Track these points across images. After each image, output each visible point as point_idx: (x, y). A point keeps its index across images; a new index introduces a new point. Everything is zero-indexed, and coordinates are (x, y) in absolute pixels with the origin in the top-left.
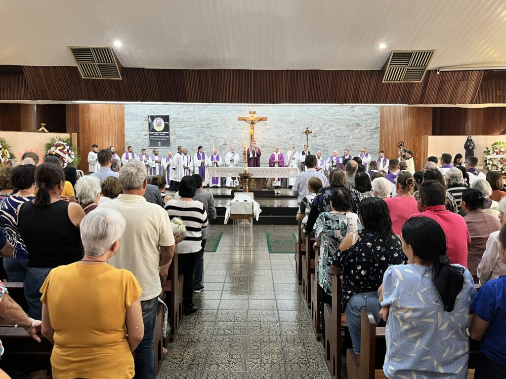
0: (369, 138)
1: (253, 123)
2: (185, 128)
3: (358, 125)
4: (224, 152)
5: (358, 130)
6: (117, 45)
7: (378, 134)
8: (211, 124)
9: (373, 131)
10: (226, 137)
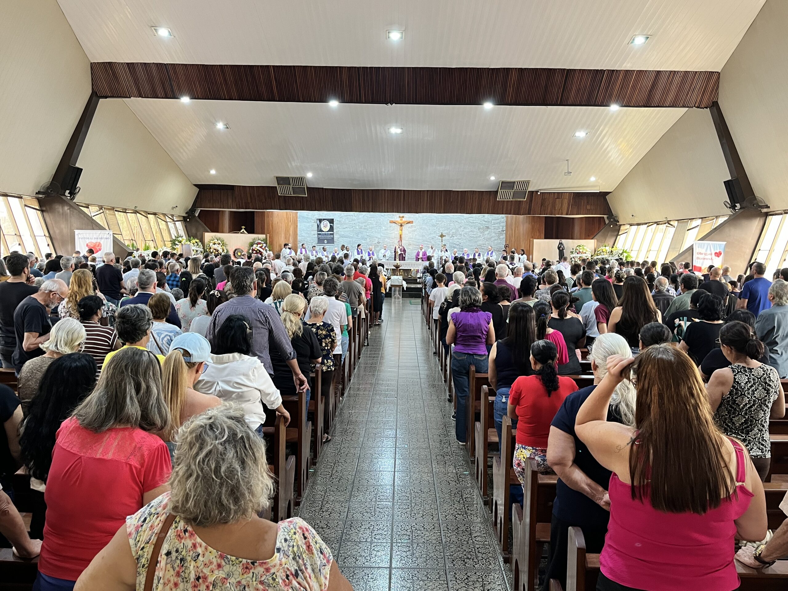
0: (496, 238)
1: (401, 226)
2: (346, 229)
3: (488, 228)
4: (378, 249)
5: (488, 232)
6: (309, 175)
7: (504, 236)
8: (368, 226)
9: (500, 233)
10: (380, 237)
